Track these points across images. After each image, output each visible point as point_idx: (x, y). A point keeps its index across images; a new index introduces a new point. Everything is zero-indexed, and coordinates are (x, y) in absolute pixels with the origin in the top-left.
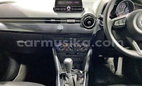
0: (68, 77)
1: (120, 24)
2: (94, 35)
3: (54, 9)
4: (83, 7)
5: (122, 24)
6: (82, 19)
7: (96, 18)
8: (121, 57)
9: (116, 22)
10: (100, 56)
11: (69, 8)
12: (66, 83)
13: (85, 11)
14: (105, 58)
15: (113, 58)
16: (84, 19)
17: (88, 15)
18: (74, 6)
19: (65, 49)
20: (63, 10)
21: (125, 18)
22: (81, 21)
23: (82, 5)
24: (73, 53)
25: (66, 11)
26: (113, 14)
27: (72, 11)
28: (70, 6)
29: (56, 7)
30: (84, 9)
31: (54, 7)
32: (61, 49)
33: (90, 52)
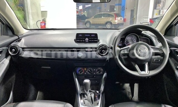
0: (87, 95)
1: (125, 53)
2: (108, 60)
3: (75, 40)
4: (98, 39)
5: (127, 52)
6: (98, 48)
7: (109, 48)
8: (137, 83)
9: (122, 51)
10: (117, 83)
11: (87, 40)
12: (85, 99)
13: (100, 42)
14: (121, 84)
15: (129, 84)
16: (99, 48)
17: (103, 45)
18: (91, 38)
19: (84, 73)
20: (82, 41)
21: (129, 48)
22: (97, 50)
23: (97, 38)
24: (91, 77)
25: (85, 42)
26: (123, 44)
27: (90, 42)
28: (88, 38)
29: (77, 39)
30: (99, 40)
31: (75, 38)
32: (81, 73)
33: (105, 75)
